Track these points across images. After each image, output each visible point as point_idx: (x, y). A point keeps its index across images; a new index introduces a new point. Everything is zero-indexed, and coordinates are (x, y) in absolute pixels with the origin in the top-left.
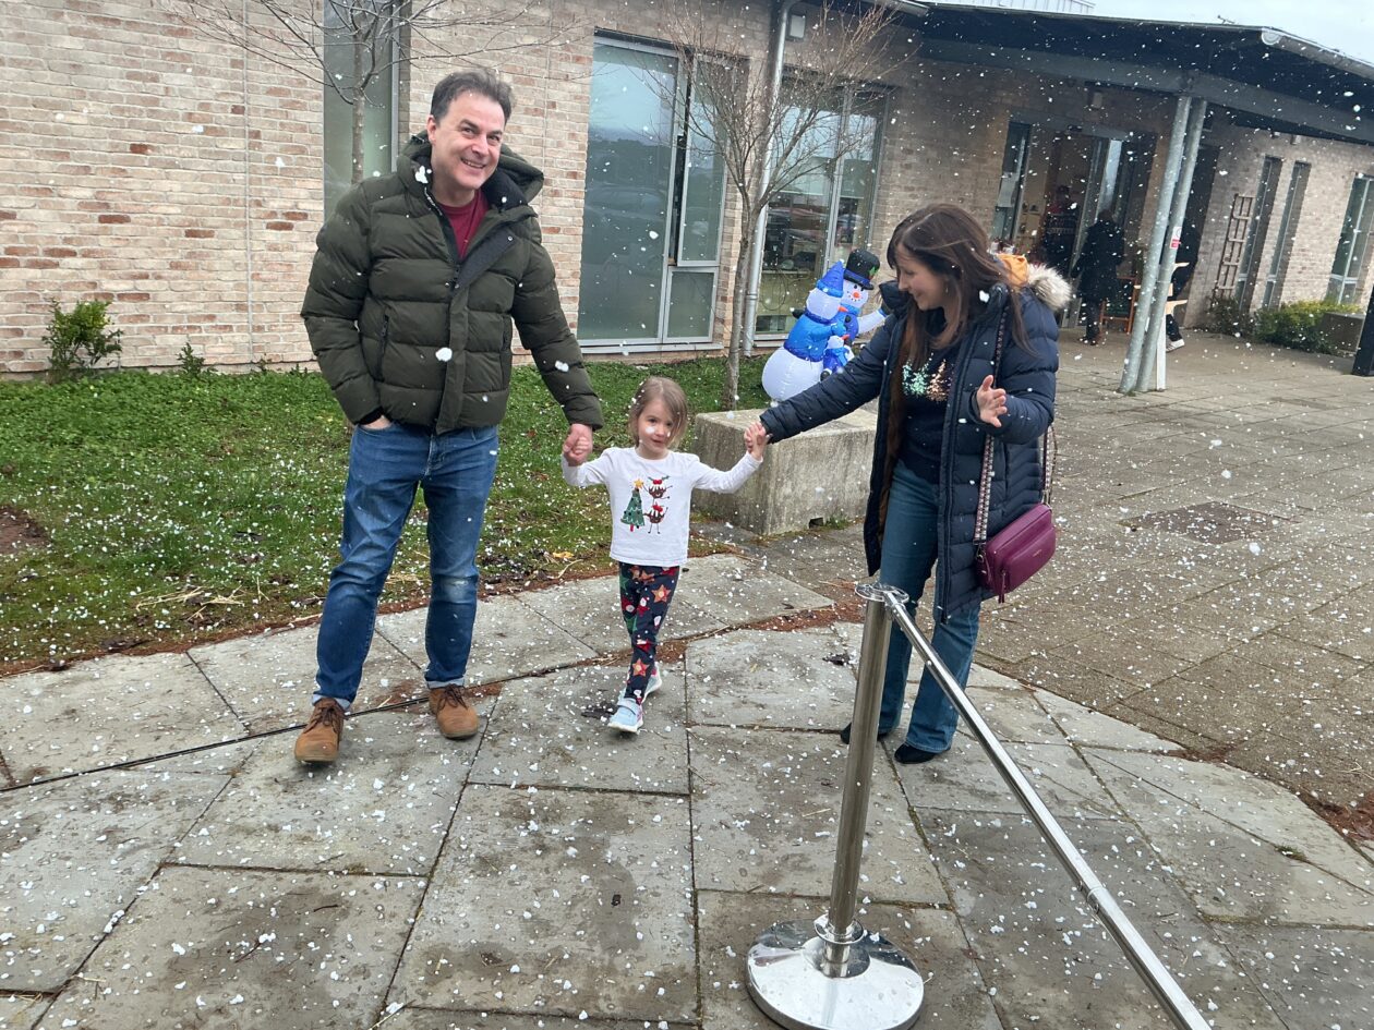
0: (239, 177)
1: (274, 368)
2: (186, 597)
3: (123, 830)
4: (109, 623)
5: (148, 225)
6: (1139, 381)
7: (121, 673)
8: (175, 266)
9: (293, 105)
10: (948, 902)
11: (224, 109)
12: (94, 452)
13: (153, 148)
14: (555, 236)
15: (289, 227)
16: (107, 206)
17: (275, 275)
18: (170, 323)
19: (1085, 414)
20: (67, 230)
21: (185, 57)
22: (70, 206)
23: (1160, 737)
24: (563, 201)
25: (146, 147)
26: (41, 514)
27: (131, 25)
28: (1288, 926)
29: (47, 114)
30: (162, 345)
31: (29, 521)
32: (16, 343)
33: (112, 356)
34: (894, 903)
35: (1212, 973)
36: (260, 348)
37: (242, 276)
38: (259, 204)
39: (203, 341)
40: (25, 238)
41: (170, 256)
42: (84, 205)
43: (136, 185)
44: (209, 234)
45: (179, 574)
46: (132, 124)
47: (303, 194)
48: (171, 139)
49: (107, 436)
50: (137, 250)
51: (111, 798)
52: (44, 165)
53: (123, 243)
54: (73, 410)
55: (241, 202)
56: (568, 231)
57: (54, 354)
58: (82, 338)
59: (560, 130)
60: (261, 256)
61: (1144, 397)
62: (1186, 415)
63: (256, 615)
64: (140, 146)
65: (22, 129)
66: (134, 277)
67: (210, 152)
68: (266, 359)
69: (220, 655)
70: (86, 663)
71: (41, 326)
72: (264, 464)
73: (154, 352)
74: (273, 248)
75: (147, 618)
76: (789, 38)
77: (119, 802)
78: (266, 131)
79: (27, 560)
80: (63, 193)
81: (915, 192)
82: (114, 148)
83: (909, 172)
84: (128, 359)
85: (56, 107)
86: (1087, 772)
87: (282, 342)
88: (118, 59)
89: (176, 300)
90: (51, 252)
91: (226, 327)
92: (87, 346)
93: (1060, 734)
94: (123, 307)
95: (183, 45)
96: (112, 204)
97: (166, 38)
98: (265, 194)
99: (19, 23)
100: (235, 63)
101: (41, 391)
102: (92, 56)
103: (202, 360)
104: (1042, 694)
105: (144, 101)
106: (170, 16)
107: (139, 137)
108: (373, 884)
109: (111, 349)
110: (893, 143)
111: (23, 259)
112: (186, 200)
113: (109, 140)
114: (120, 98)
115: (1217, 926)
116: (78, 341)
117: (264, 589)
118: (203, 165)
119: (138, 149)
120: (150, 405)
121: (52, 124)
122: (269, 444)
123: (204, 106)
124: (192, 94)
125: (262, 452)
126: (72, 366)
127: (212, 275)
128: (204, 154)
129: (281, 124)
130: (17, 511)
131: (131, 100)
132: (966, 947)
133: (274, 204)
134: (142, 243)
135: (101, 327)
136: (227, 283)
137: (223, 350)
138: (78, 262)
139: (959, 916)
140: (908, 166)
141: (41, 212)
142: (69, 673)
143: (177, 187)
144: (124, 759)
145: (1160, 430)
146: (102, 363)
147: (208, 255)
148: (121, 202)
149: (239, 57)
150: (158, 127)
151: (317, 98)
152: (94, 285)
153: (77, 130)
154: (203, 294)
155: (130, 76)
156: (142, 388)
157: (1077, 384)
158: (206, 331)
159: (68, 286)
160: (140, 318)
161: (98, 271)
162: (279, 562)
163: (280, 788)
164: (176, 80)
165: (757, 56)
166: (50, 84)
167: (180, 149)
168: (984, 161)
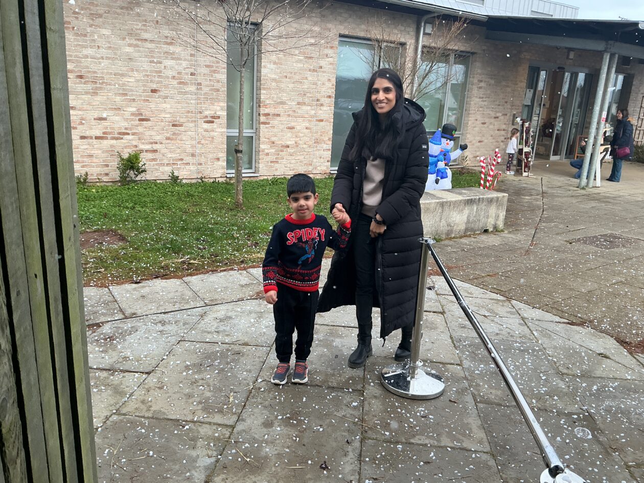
0: (194, 102)
1: (206, 180)
2: (181, 260)
3: (165, 331)
4: (153, 269)
5: (157, 122)
6: (588, 183)
7: (159, 284)
8: (168, 138)
9: (214, 72)
10: (460, 363)
11: (187, 74)
12: (139, 211)
13: (159, 91)
14: (321, 123)
15: (212, 122)
16: (141, 114)
17: (207, 142)
18: (166, 162)
19: (560, 197)
20: (125, 124)
21: (173, 54)
22: (127, 115)
23: (561, 318)
24: (325, 108)
25: (156, 90)
26: (124, 233)
27: (152, 41)
28: (594, 377)
29: (119, 78)
30: (162, 171)
31: (119, 235)
32: (106, 170)
33: (143, 174)
34: (439, 363)
35: (559, 389)
36: (201, 172)
37: (194, 142)
38: (201, 113)
39: (178, 169)
40: (110, 128)
41: (166, 134)
42: (133, 114)
43: (152, 106)
44: (181, 126)
45: (177, 253)
46: (151, 81)
47: (218, 108)
48: (166, 86)
49: (144, 205)
50: (154, 133)
51: (160, 322)
52: (118, 98)
53: (148, 129)
54: (130, 195)
55: (194, 112)
56: (327, 121)
57: (121, 174)
58: (132, 168)
59: (324, 77)
60: (201, 134)
61: (591, 190)
62: (608, 197)
63: (206, 267)
64: (155, 90)
65: (110, 85)
66: (152, 143)
67: (182, 92)
68: (203, 176)
69: (195, 280)
70: (146, 281)
71: (115, 163)
72: (205, 216)
73: (159, 174)
74: (206, 131)
75: (167, 267)
76: (425, 34)
77: (163, 323)
78: (204, 83)
79: (121, 247)
80: (125, 109)
81: (484, 99)
82: (144, 91)
83: (480, 90)
84: (148, 176)
85: (123, 75)
86: (526, 327)
87: (209, 169)
88: (147, 55)
89: (169, 152)
90: (120, 133)
91: (187, 163)
92: (134, 171)
93: (518, 315)
94: (147, 155)
95: (171, 49)
96: (144, 114)
97: (165, 46)
98: (203, 108)
99: (109, 42)
100: (192, 55)
101: (116, 189)
102: (137, 54)
103: (178, 177)
104: (514, 302)
105: (156, 72)
106: (167, 37)
107: (154, 86)
108: (252, 348)
109: (142, 171)
110: (473, 77)
111: (109, 136)
112: (172, 111)
113: (142, 88)
114: (147, 71)
115: (566, 376)
116: (130, 169)
117: (208, 258)
118: (179, 97)
119: (154, 91)
120: (159, 195)
121: (121, 82)
122: (206, 209)
123: (179, 73)
124: (174, 68)
125: (204, 211)
126: (128, 179)
127: (182, 142)
128: (180, 93)
129: (210, 80)
130: (115, 231)
131: (151, 71)
132: (464, 376)
133: (207, 113)
134: (155, 129)
135: (139, 163)
136: (188, 145)
137: (187, 174)
138: (130, 137)
139: (463, 368)
140: (480, 88)
141: (117, 117)
142: (140, 284)
143: (168, 106)
144: (163, 311)
145: (593, 204)
146: (138, 178)
147: (181, 134)
148: (147, 113)
149: (193, 53)
150: (161, 82)
151: (224, 68)
152: (136, 146)
153: (131, 84)
154: (178, 151)
155: (151, 62)
156: (155, 187)
157: (559, 184)
158: (180, 165)
159: (126, 147)
160: (154, 160)
161: (138, 141)
162: (213, 249)
163: (218, 321)
164: (169, 63)
165: (410, 42)
166: (120, 66)
167: (170, 91)
168: (517, 84)
